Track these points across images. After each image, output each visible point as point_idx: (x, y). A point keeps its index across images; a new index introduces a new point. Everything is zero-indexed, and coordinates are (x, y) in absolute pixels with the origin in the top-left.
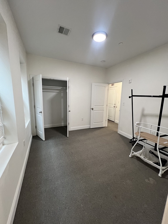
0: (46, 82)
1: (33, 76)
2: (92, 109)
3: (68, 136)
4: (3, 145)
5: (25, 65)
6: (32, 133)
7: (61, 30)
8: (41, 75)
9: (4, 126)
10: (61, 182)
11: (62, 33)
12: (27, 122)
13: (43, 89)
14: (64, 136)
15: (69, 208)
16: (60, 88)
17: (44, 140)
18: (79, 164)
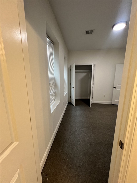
0: (78, 67)
1: (71, 65)
2: (115, 88)
3: (90, 106)
4: (55, 101)
5: (67, 59)
6: (68, 100)
7: (87, 32)
8: (75, 64)
9: (55, 92)
10: (80, 129)
11: (88, 34)
12: (66, 93)
13: (76, 72)
14: (88, 106)
15: (81, 142)
16: (87, 71)
17: (74, 106)
18: (93, 125)
